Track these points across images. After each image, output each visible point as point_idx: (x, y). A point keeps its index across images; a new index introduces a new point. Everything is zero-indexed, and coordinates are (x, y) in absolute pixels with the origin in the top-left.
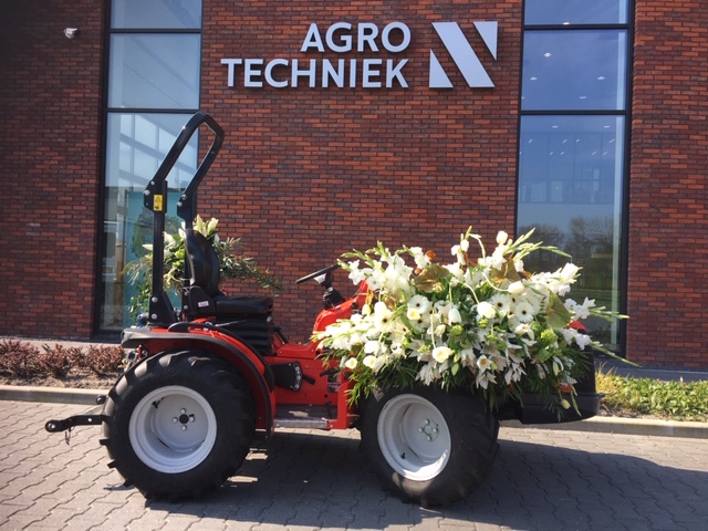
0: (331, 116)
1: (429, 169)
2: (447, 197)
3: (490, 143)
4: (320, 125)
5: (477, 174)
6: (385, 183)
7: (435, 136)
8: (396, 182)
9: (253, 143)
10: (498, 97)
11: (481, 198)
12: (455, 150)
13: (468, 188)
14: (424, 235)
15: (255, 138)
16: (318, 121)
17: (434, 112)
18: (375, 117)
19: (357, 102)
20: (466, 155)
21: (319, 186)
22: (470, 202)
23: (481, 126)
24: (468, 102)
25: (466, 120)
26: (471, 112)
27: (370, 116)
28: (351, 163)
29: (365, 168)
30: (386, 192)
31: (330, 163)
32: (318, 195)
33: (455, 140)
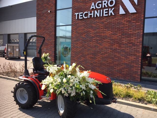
0: (97, 24)
1: (119, 34)
2: (124, 41)
3: (135, 27)
4: (95, 26)
5: (132, 35)
6: (109, 38)
7: (121, 26)
8: (112, 38)
9: (81, 31)
10: (138, 15)
11: (133, 41)
12: (126, 29)
13: (129, 39)
14: (118, 51)
15: (82, 30)
16: (94, 25)
17: (121, 20)
18: (107, 23)
19: (103, 20)
20: (129, 30)
21: (94, 40)
22: (130, 42)
23: (133, 23)
24: (130, 17)
25: (129, 21)
26: (131, 19)
27: (106, 23)
28: (101, 34)
29: (104, 35)
30: (109, 40)
31: (97, 34)
32: (94, 42)
33: (126, 27)
